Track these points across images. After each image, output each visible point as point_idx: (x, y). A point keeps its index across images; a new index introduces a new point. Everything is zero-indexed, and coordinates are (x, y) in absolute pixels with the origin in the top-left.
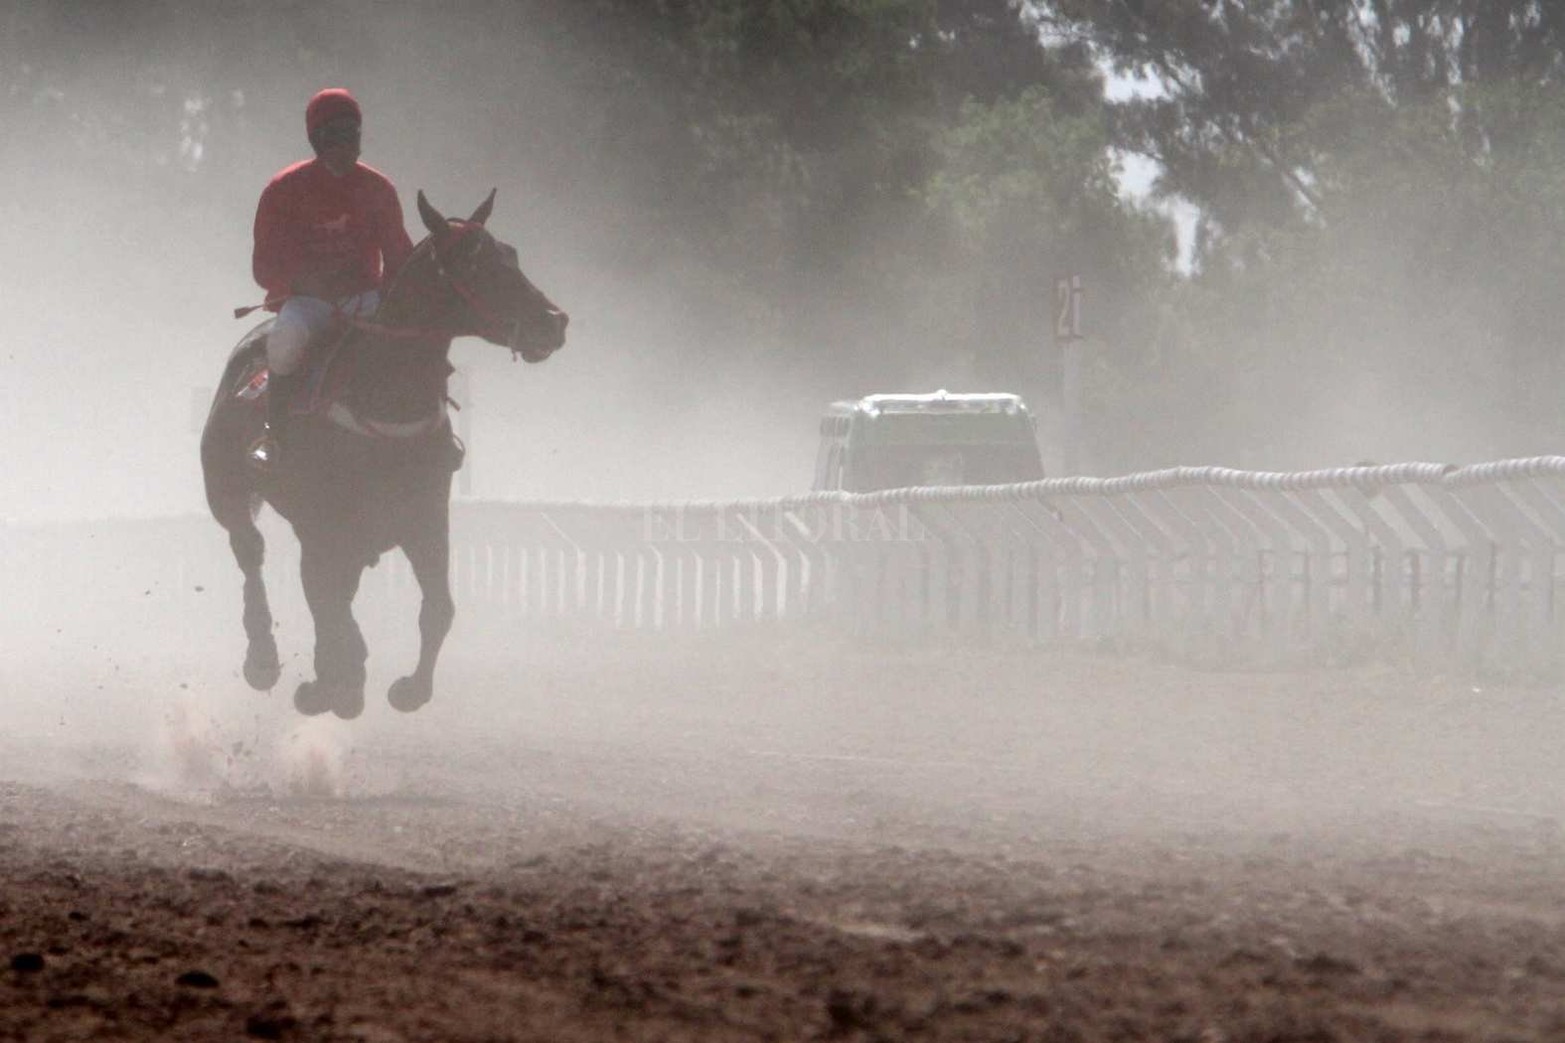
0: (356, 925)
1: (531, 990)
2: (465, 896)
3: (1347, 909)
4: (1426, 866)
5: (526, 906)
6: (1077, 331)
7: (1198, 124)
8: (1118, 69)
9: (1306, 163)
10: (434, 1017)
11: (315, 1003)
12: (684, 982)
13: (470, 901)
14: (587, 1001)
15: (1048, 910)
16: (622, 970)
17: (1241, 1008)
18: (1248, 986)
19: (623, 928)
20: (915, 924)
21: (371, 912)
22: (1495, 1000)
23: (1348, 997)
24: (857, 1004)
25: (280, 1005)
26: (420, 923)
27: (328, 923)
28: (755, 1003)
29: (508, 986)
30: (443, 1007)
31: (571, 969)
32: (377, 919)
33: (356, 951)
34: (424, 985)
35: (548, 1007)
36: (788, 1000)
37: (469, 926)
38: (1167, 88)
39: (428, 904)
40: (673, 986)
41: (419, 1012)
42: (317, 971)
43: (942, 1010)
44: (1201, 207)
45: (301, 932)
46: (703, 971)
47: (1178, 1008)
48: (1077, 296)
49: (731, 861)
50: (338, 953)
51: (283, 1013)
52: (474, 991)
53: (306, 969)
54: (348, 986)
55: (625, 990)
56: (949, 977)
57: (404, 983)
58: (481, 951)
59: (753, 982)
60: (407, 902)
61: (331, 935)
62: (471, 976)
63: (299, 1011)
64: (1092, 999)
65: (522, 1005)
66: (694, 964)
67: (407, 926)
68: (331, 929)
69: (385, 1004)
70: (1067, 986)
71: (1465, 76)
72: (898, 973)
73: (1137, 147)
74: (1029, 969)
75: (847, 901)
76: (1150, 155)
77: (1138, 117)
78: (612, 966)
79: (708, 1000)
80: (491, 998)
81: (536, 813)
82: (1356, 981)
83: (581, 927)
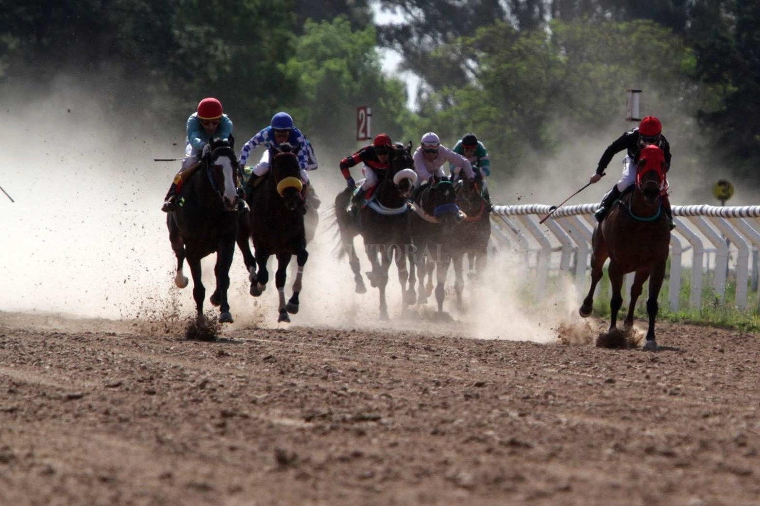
0: (35, 412)
1: (126, 444)
2: (87, 400)
3: (520, 419)
4: (554, 400)
5: (117, 405)
6: (369, 135)
7: (421, 36)
8: (383, 9)
9: (474, 58)
10: (82, 456)
11: (23, 448)
12: (201, 443)
13: (90, 402)
14: (156, 450)
15: (373, 415)
16: (169, 436)
17: (477, 463)
18: (479, 453)
19: (166, 417)
20: (308, 420)
21: (42, 406)
22: (600, 463)
23: (529, 459)
24: (289, 455)
25: (6, 448)
26: (67, 412)
27: (22, 410)
28: (238, 454)
29: (116, 442)
30: (85, 452)
31: (144, 434)
32: (45, 409)
33: (37, 424)
34: (75, 441)
35: (137, 454)
36: (253, 453)
37: (90, 414)
38: (406, 18)
39: (69, 403)
40: (196, 445)
41: (74, 453)
42: (22, 432)
43: (330, 459)
44: (421, 76)
45: (9, 415)
46: (210, 438)
47: (446, 463)
48: (369, 118)
49: (213, 387)
50: (29, 425)
51: (8, 453)
52: (99, 444)
53: (16, 432)
54: (38, 440)
55: (173, 445)
56: (330, 445)
57: (64, 439)
58: (99, 426)
59: (235, 443)
60: (59, 401)
61: (23, 417)
62: (97, 437)
63: (16, 451)
64: (403, 457)
65: (124, 451)
66: (206, 435)
67: (60, 413)
68: (23, 413)
69: (57, 450)
70: (389, 451)
71: (554, 16)
72: (305, 442)
73: (391, 46)
74: (369, 442)
75: (274, 407)
76: (397, 51)
77: (393, 32)
78: (164, 435)
79: (215, 452)
80: (109, 448)
81: (113, 361)
82: (531, 453)
83: (146, 416)
